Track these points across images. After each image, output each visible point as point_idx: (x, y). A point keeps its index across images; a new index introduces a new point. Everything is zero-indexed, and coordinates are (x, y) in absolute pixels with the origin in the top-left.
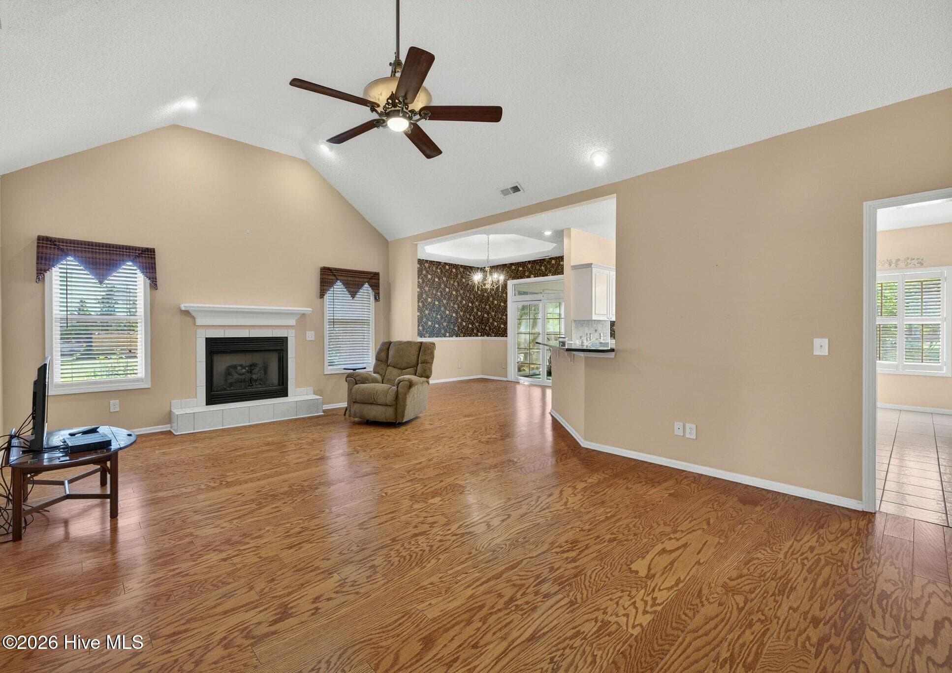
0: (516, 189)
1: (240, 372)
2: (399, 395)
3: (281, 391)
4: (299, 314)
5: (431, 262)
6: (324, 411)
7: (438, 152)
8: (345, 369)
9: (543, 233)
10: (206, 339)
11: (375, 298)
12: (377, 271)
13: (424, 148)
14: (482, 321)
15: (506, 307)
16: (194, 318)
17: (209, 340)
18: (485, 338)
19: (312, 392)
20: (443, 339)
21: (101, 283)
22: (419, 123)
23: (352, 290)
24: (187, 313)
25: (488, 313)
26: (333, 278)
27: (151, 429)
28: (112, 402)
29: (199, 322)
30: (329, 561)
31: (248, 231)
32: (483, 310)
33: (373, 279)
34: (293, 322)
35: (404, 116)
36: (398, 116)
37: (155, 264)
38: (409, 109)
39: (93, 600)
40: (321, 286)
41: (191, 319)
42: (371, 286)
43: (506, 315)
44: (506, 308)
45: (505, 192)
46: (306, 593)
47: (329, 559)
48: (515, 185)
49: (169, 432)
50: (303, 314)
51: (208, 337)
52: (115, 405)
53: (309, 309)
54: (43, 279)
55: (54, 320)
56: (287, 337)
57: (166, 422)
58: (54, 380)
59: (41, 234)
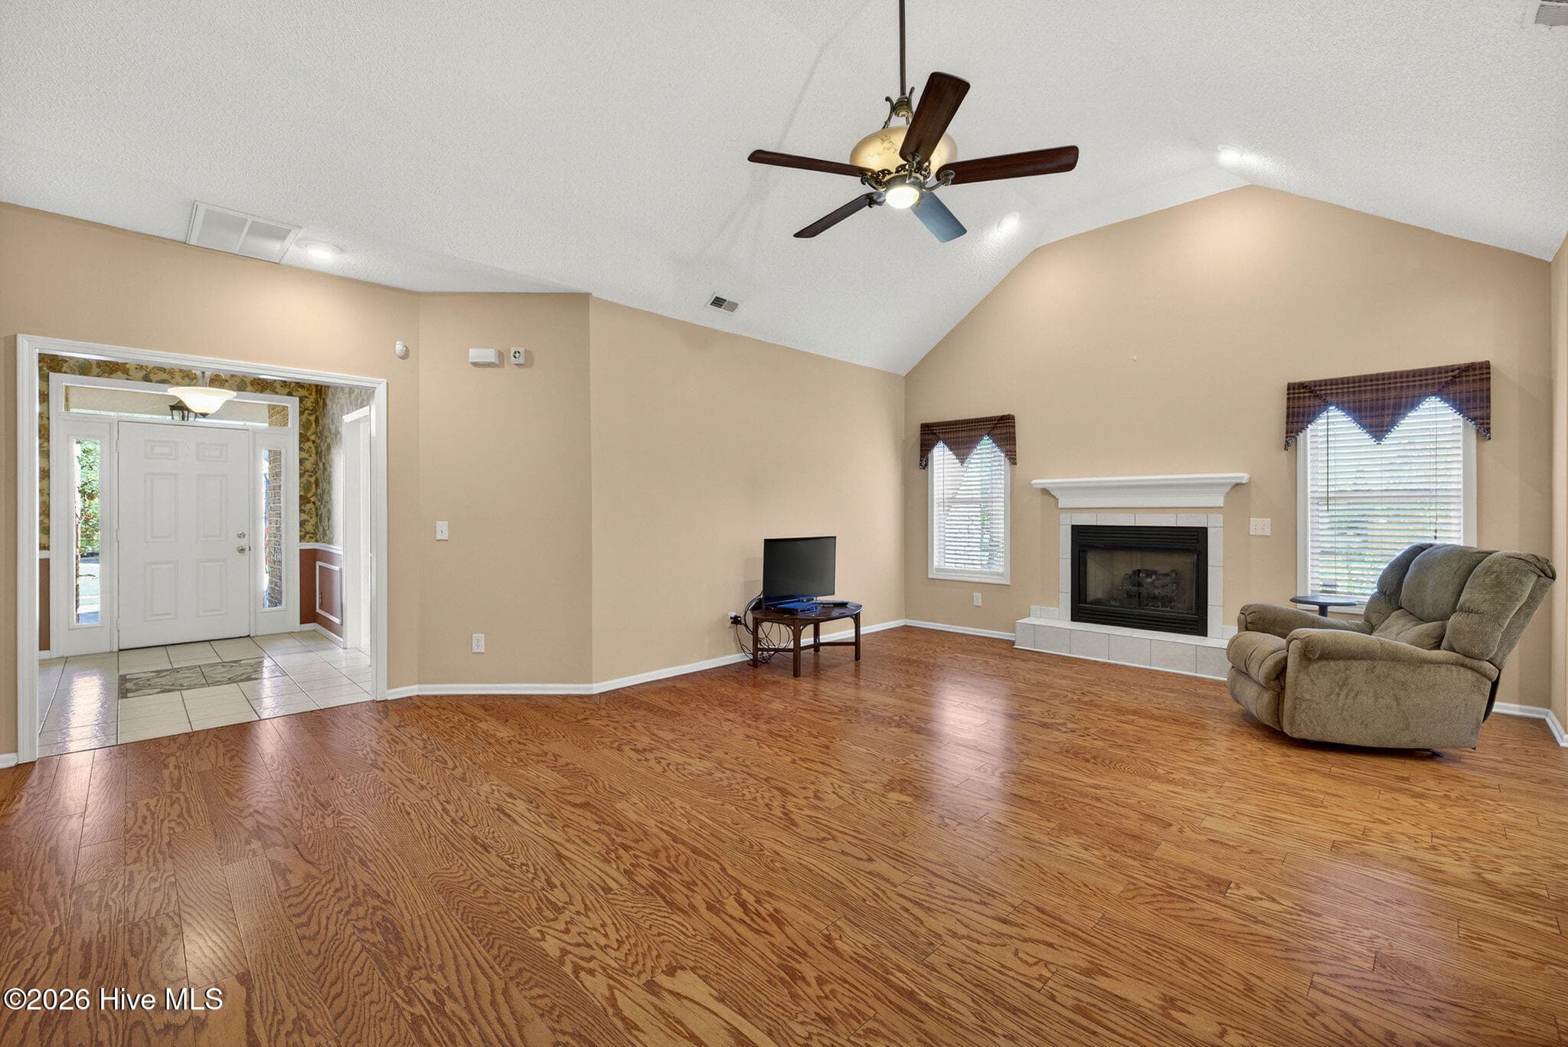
4: (1227, 484)
10: (1073, 527)
12: (1482, 359)
16: (1057, 500)
17: (1076, 529)
21: (963, 464)
22: (936, 192)
23: (1375, 420)
24: (1045, 492)
26: (1315, 401)
28: (976, 595)
29: (1063, 503)
33: (1458, 383)
34: (1219, 501)
35: (913, 184)
36: (903, 182)
37: (1014, 433)
40: (1288, 422)
41: (1052, 500)
49: (1013, 643)
50: (1238, 485)
51: (1074, 524)
52: (978, 598)
53: (1243, 476)
54: (926, 465)
55: (935, 505)
56: (1206, 529)
57: (1012, 629)
58: (936, 564)
59: (924, 422)
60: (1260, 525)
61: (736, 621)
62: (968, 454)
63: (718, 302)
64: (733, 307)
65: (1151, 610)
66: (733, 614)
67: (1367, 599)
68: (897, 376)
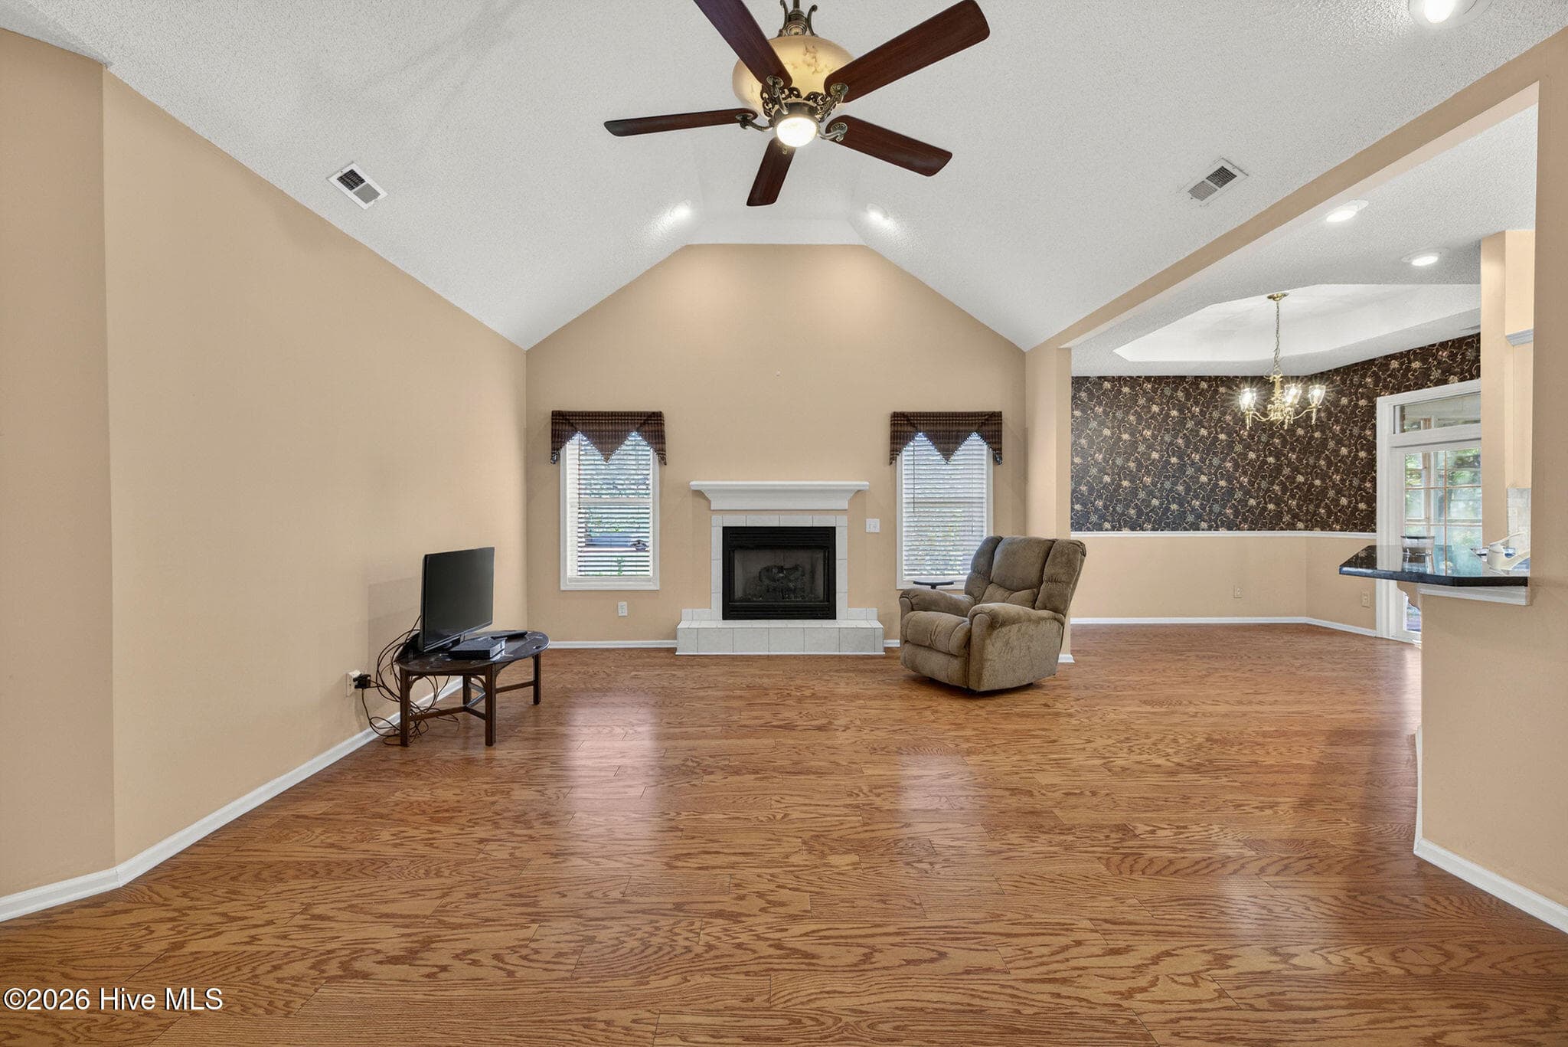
0: (1223, 176)
1: (777, 577)
2: (973, 638)
3: (826, 610)
4: (851, 491)
5: (1159, 381)
6: (886, 649)
7: (944, 157)
8: (915, 583)
9: (1409, 264)
10: (725, 529)
11: (995, 459)
12: (997, 410)
13: (905, 158)
14: (1308, 495)
15: (1374, 460)
16: (709, 502)
17: (727, 531)
18: (1317, 533)
19: (876, 617)
20: (1191, 534)
21: (607, 459)
23: (946, 446)
24: (699, 494)
25: (1324, 477)
26: (910, 428)
27: (660, 644)
28: (620, 604)
29: (716, 504)
30: (565, 899)
31: (779, 373)
32: (1313, 471)
33: (989, 425)
34: (844, 504)
37: (665, 431)
38: (804, 95)
39: (344, 837)
40: (892, 443)
41: (703, 501)
42: (984, 438)
43: (1374, 480)
44: (1371, 464)
45: (1199, 192)
46: (467, 936)
47: (565, 896)
48: (1217, 167)
49: (674, 650)
50: (859, 491)
51: (725, 525)
52: (623, 608)
53: (864, 484)
54: (558, 459)
55: (568, 506)
56: (834, 528)
57: (674, 636)
58: (569, 574)
59: (557, 409)
60: (873, 525)
61: (362, 682)
62: (613, 451)
63: (351, 179)
64: (369, 195)
65: (794, 600)
66: (356, 674)
67: (965, 578)
68: (513, 347)
